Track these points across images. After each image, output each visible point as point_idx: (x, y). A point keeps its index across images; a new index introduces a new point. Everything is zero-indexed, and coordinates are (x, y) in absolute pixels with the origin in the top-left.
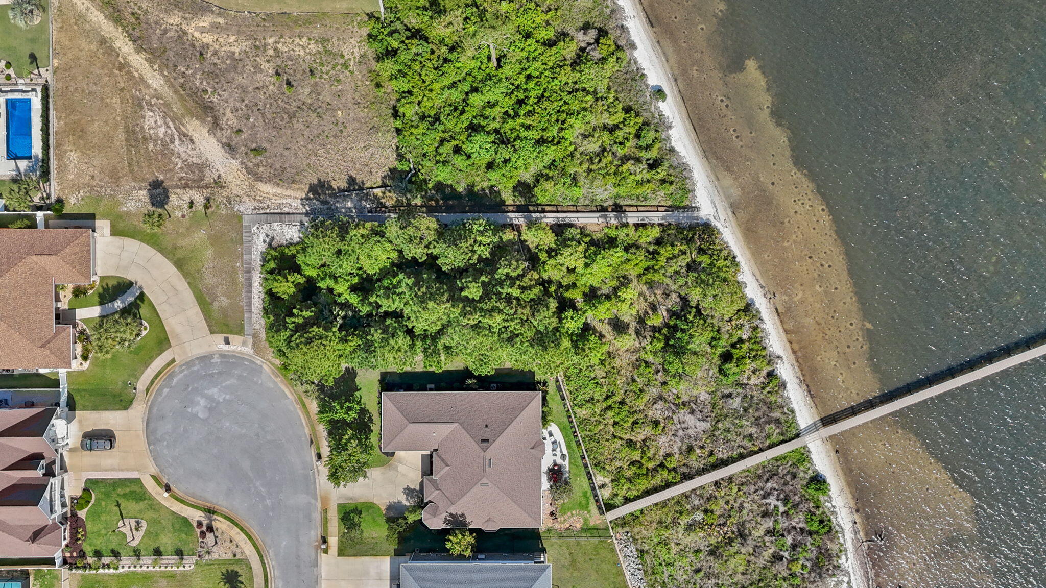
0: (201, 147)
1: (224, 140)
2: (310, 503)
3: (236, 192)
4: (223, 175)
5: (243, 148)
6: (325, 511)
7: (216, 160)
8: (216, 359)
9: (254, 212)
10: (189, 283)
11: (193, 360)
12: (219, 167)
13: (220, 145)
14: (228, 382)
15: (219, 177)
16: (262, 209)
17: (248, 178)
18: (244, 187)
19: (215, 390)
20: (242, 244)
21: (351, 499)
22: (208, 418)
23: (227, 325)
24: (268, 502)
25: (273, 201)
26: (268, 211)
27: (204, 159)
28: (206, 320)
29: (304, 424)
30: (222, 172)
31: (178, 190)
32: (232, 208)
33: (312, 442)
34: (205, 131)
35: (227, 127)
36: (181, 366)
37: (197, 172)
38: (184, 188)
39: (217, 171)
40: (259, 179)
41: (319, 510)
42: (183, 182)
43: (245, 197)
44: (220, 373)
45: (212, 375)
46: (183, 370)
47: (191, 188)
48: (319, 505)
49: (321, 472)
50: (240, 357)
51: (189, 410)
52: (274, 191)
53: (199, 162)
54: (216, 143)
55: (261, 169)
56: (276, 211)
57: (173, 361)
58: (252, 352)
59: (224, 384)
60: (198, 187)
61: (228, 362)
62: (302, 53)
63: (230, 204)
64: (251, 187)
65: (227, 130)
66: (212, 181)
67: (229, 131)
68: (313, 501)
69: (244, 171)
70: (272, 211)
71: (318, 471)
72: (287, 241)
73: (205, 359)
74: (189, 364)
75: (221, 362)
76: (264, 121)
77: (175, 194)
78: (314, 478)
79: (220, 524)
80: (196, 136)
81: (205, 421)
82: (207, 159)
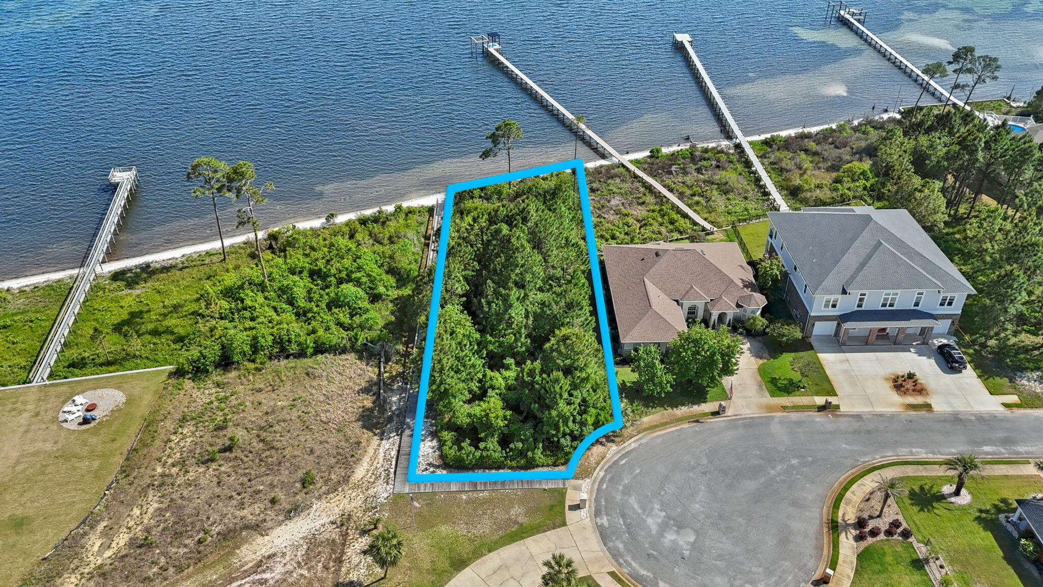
0: (283, 546)
1: (281, 518)
2: (780, 422)
3: (360, 502)
4: (332, 518)
5: (298, 497)
6: (784, 408)
7: (306, 527)
8: (604, 521)
9: (391, 482)
10: (490, 551)
11: (609, 549)
12: (318, 524)
13: (287, 522)
14: (636, 506)
15: (333, 523)
16: (388, 475)
17: (343, 490)
18: (354, 494)
19: (650, 521)
20: (435, 493)
21: (760, 386)
22: (692, 529)
23: (552, 507)
24: (794, 462)
25: (379, 465)
26: (392, 471)
27: (301, 542)
28: (545, 531)
29: (677, 428)
30: (326, 520)
31: (343, 569)
32: (382, 505)
33: (697, 421)
34: (260, 540)
35: (262, 515)
36: (620, 565)
37: (320, 549)
38: (341, 562)
39: (323, 525)
40: (346, 479)
41: (785, 414)
42: (331, 564)
43: (369, 492)
44: (623, 516)
45: (628, 526)
46: (626, 561)
47: (343, 553)
48: (779, 414)
49: (736, 413)
50: (597, 494)
51: (687, 553)
52: (366, 464)
53: (305, 547)
54: (283, 527)
55: (333, 476)
56: (394, 463)
57: (612, 574)
58: (588, 480)
59: (640, 511)
60: (344, 545)
61: (606, 507)
62: (189, 440)
63: (376, 508)
64: (356, 486)
65: (267, 514)
66: (339, 530)
67: (269, 513)
68: (777, 420)
69: (332, 496)
70: (393, 466)
71: (735, 415)
72: (435, 452)
73: (604, 535)
74: (615, 555)
75: (607, 514)
76: (267, 474)
77: (348, 573)
78: (745, 418)
79: (848, 513)
80: (265, 552)
81: (698, 533)
82: (303, 538)
